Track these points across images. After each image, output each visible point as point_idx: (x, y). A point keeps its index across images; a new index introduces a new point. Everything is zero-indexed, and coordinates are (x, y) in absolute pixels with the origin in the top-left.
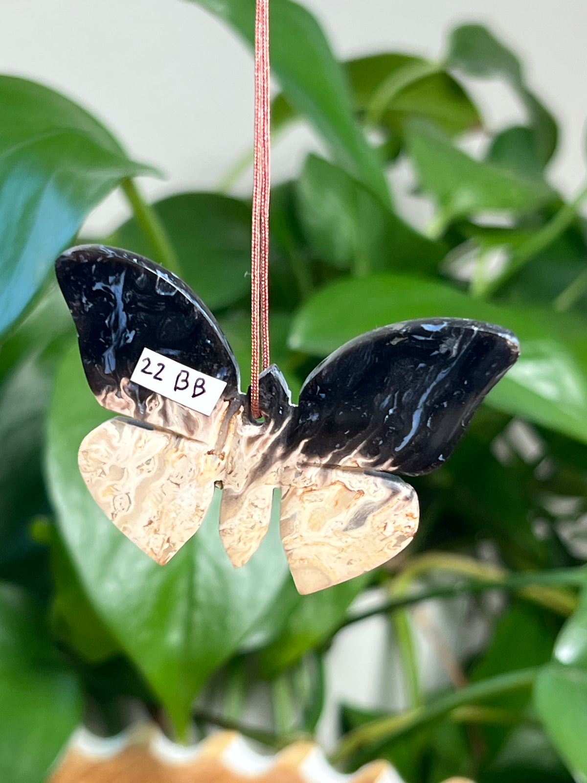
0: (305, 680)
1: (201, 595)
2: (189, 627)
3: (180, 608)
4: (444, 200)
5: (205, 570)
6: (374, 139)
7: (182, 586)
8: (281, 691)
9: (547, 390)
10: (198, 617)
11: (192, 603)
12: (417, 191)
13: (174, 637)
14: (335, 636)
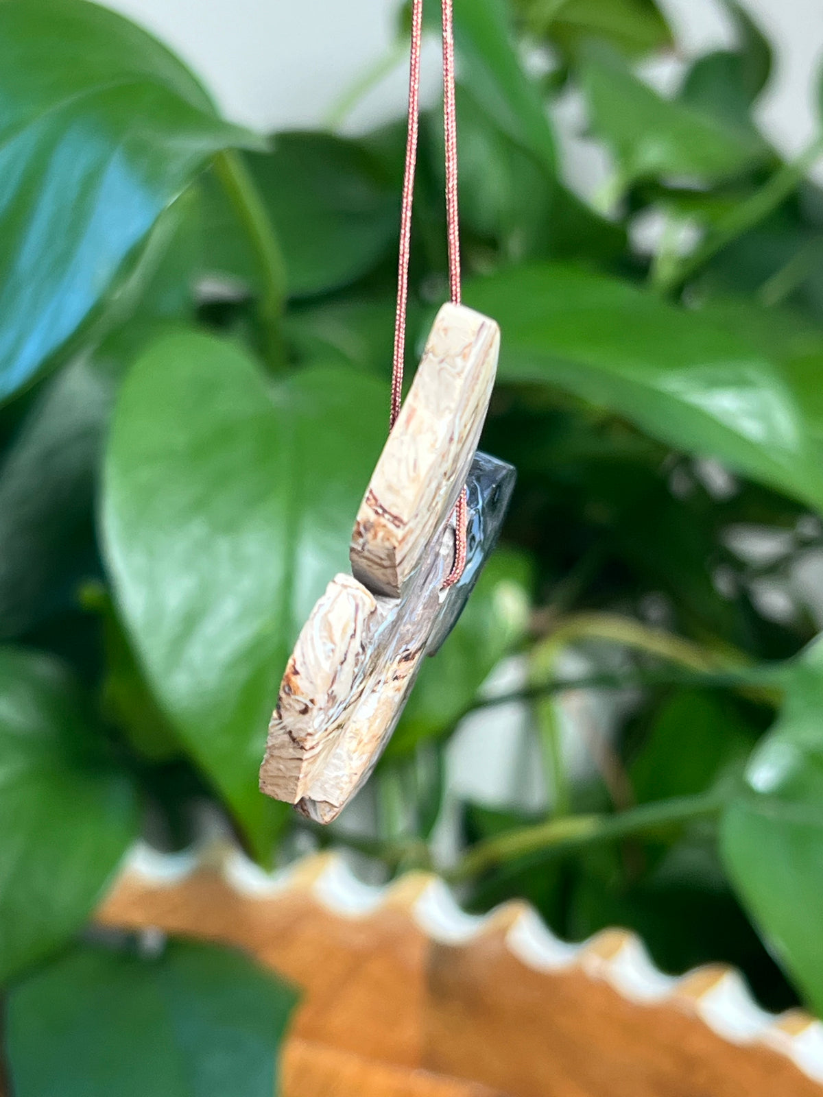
4: (624, 152)
6: (537, 62)
9: (752, 428)
12: (588, 133)
14: (460, 722)
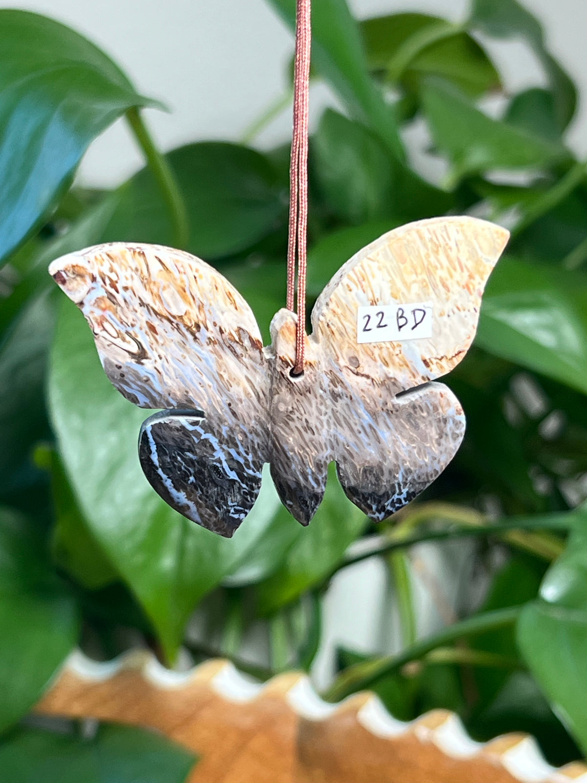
0: (301, 621)
2: (182, 552)
3: (175, 533)
4: (457, 156)
6: (391, 97)
8: (278, 629)
9: (546, 339)
10: (191, 543)
11: (186, 529)
12: (432, 150)
13: (168, 562)
14: (333, 577)
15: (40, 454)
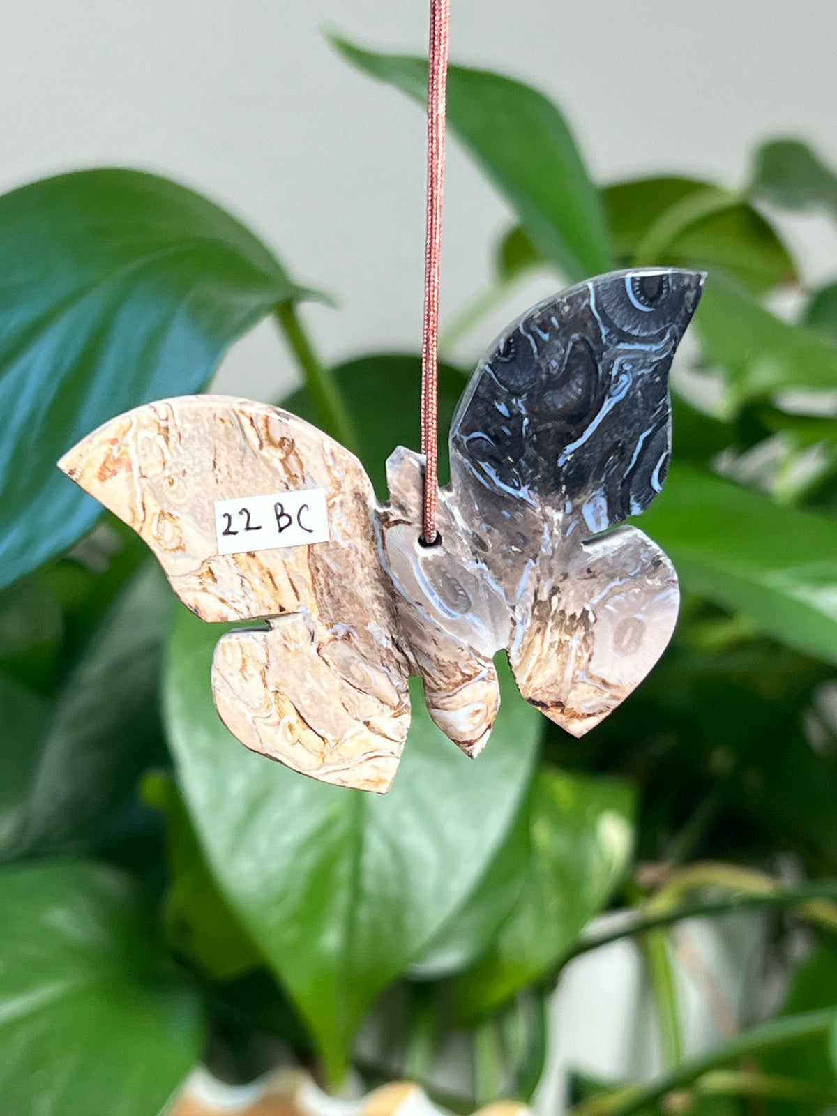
0: (519, 1031)
1: (369, 883)
2: (351, 926)
3: (341, 899)
5: (376, 850)
7: (343, 869)
8: (486, 1043)
10: (364, 913)
11: (357, 893)
12: (702, 367)
13: (331, 939)
14: (563, 969)
15: (151, 787)
